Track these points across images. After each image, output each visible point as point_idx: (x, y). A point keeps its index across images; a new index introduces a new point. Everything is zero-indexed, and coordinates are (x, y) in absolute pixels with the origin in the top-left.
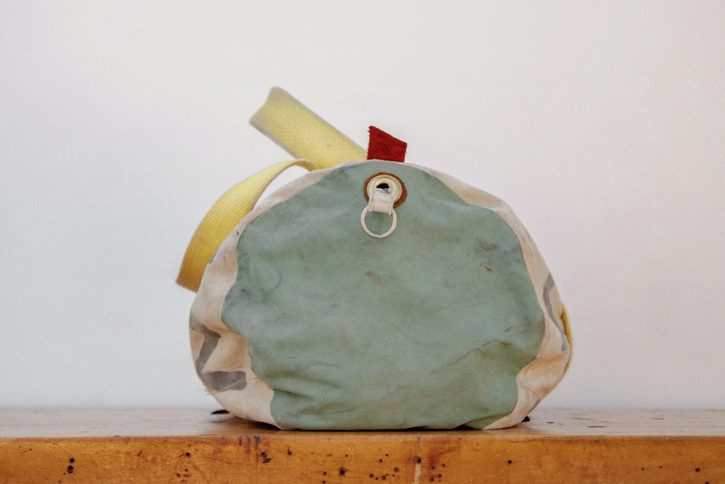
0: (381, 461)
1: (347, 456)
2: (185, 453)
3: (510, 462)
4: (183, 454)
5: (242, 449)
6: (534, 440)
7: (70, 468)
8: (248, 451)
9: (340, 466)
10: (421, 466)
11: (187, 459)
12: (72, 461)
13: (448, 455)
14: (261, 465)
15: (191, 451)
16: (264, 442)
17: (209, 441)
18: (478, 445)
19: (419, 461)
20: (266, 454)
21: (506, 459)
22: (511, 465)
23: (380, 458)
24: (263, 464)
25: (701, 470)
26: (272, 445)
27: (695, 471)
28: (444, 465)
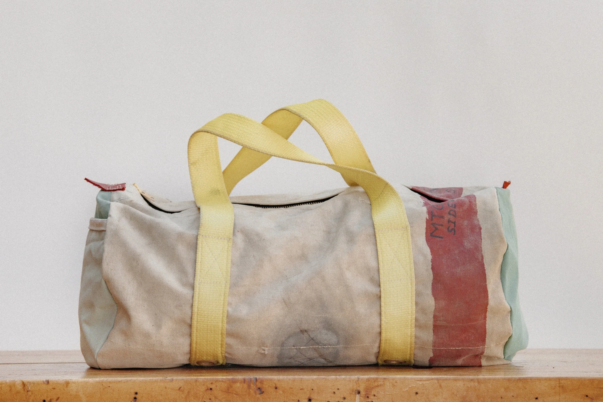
0: (334, 393)
1: (312, 389)
2: (209, 388)
3: (417, 393)
4: (208, 389)
5: (245, 386)
6: (432, 379)
7: (135, 398)
8: (249, 387)
9: (308, 396)
10: (360, 396)
11: (210, 391)
12: (136, 393)
13: (377, 389)
14: (258, 396)
15: (213, 386)
16: (259, 381)
17: (224, 380)
18: (396, 382)
19: (359, 393)
20: (261, 388)
21: (414, 392)
22: (418, 395)
23: (334, 391)
24: (260, 395)
25: (538, 398)
26: (265, 383)
27: (534, 399)
28: (374, 395)
